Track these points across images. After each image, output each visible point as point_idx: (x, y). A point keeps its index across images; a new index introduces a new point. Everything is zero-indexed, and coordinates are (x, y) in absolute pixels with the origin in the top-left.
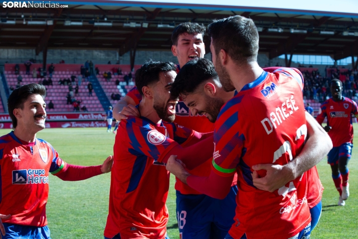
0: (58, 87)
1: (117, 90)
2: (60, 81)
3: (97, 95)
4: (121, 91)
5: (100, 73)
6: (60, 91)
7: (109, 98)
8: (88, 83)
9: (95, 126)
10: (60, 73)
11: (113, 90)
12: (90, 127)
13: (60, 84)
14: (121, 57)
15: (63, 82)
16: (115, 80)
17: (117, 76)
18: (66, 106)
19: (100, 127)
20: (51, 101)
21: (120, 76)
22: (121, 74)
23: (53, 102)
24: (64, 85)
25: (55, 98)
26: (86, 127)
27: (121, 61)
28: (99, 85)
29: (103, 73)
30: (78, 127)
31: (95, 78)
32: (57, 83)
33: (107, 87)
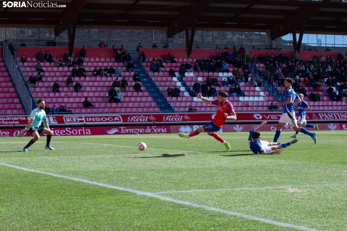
0: (93, 78)
1: (173, 84)
2: (95, 70)
3: (148, 89)
4: (179, 84)
5: (147, 60)
6: (96, 84)
7: (165, 94)
8: (132, 74)
9: (152, 132)
10: (92, 59)
11: (168, 84)
12: (145, 133)
13: (95, 75)
14: (170, 39)
15: (98, 73)
16: (168, 69)
17: (169, 64)
18: (109, 105)
19: (158, 133)
20: (86, 98)
21: (174, 64)
22: (175, 62)
23: (89, 99)
24: (101, 76)
25: (91, 94)
26: (139, 133)
27: (170, 44)
28: (147, 76)
29: (151, 59)
30: (129, 133)
31: (141, 67)
32: (90, 73)
33: (159, 79)
